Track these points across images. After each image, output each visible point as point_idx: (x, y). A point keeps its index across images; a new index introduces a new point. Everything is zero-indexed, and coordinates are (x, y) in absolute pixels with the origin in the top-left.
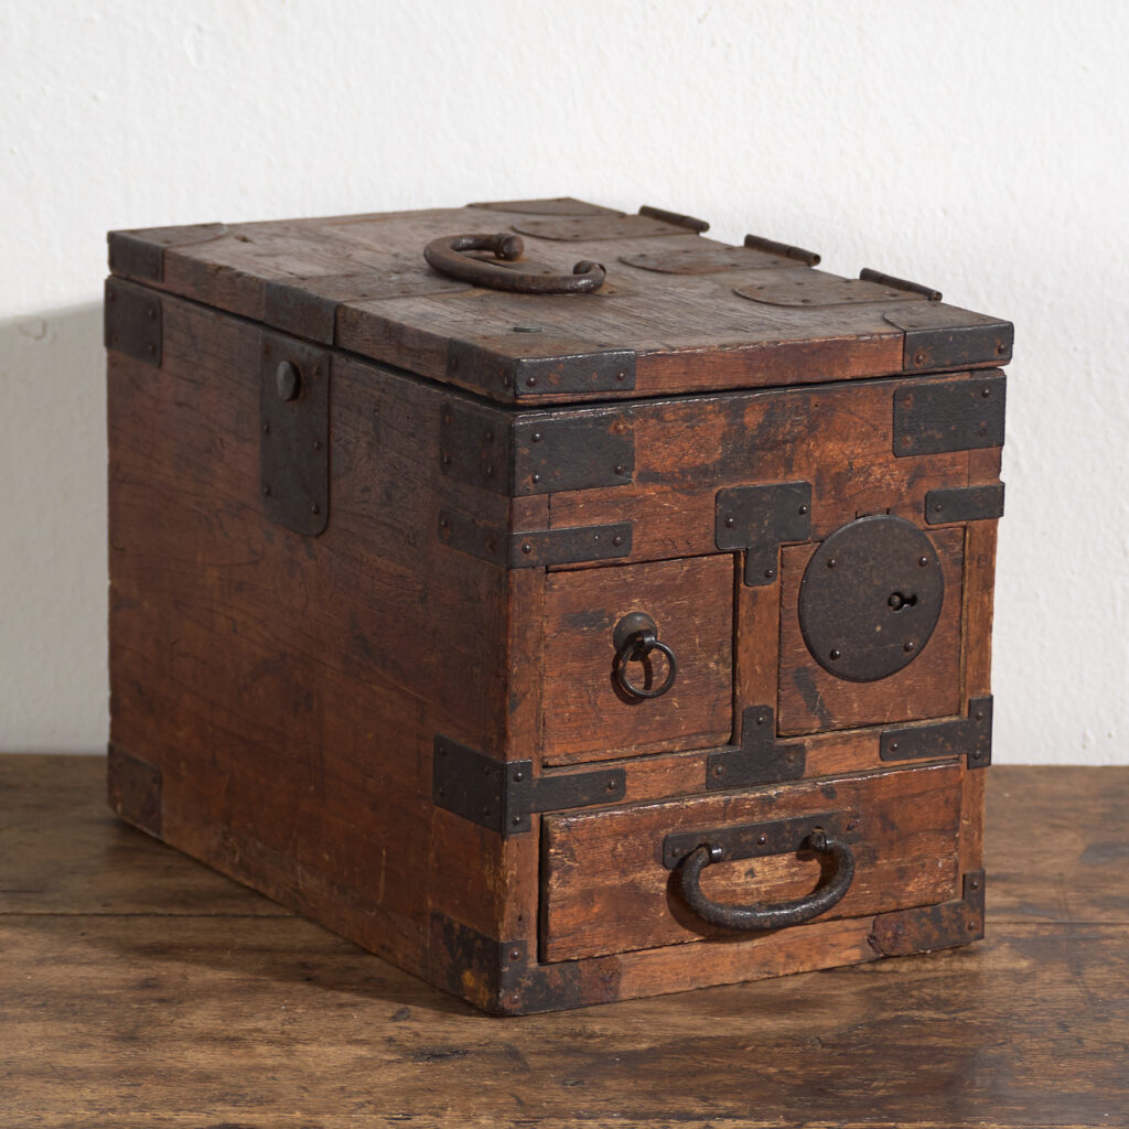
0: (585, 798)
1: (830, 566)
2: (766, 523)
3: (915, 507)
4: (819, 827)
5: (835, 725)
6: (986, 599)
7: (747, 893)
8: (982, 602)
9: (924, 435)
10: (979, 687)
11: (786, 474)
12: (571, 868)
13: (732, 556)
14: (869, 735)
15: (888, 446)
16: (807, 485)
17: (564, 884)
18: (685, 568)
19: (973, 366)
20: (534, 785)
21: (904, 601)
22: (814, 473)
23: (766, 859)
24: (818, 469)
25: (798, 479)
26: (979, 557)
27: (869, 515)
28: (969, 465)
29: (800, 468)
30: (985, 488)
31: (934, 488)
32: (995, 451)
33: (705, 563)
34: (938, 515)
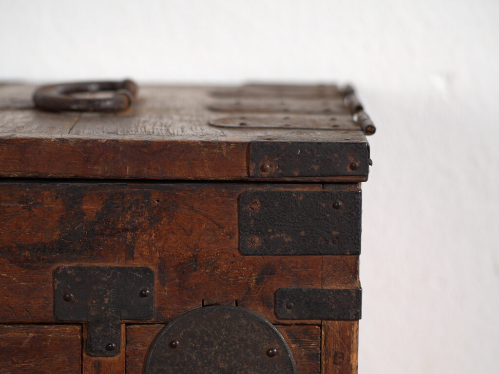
1: (172, 346)
2: (106, 300)
3: (264, 301)
9: (272, 237)
11: (127, 259)
13: (78, 328)
15: (234, 243)
16: (146, 270)
18: (31, 335)
19: (327, 179)
22: (156, 260)
24: (160, 258)
25: (138, 264)
26: (336, 354)
27: (216, 304)
28: (322, 269)
29: (142, 255)
30: (338, 291)
31: (284, 286)
32: (350, 259)
33: (51, 332)
34: (289, 311)
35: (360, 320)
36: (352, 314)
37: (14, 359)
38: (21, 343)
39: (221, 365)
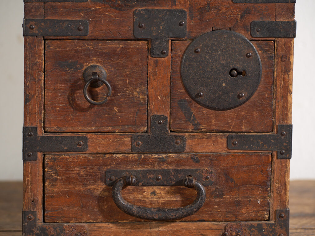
0: (66, 148)
1: (196, 52)
2: (161, 27)
3: (245, 28)
4: (190, 176)
5: (201, 129)
6: (287, 77)
7: (152, 202)
8: (284, 78)
10: (283, 119)
11: (172, 5)
12: (56, 179)
13: (146, 42)
14: (221, 136)
16: (182, 11)
17: (52, 186)
18: (121, 46)
20: (39, 139)
21: (239, 73)
22: (188, 6)
23: (162, 187)
24: (190, 5)
25: (178, 8)
26: (282, 56)
27: (219, 29)
28: (276, 11)
29: (180, 3)
30: (284, 22)
31: (256, 20)
32: (290, 5)
33: (131, 45)
34: (258, 33)
35: (295, 38)
36: (291, 35)
37: (112, 59)
38: (115, 51)
39: (222, 62)
